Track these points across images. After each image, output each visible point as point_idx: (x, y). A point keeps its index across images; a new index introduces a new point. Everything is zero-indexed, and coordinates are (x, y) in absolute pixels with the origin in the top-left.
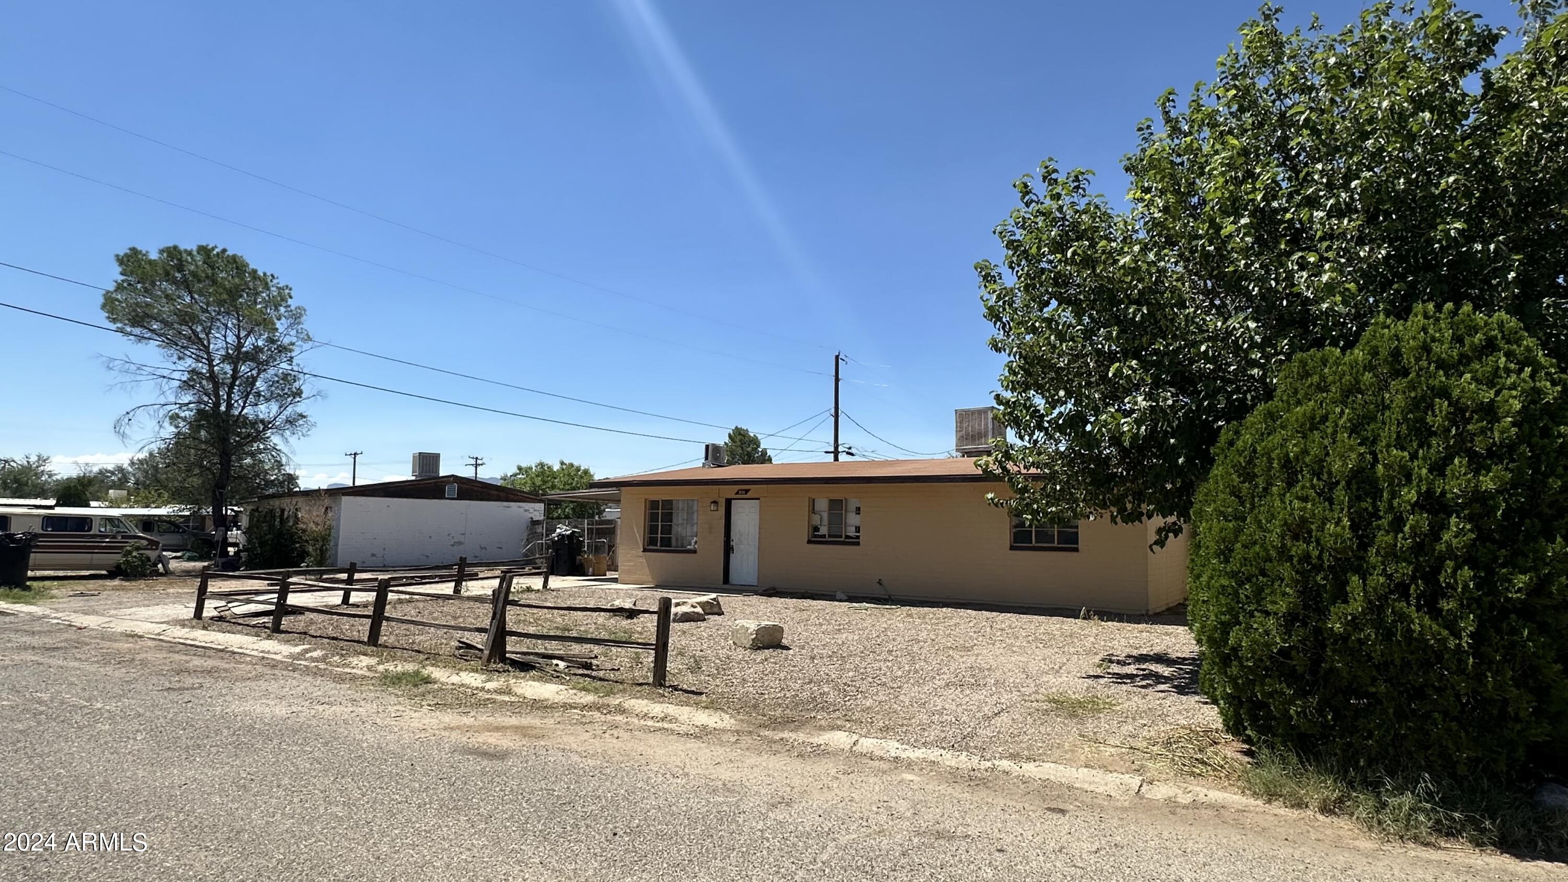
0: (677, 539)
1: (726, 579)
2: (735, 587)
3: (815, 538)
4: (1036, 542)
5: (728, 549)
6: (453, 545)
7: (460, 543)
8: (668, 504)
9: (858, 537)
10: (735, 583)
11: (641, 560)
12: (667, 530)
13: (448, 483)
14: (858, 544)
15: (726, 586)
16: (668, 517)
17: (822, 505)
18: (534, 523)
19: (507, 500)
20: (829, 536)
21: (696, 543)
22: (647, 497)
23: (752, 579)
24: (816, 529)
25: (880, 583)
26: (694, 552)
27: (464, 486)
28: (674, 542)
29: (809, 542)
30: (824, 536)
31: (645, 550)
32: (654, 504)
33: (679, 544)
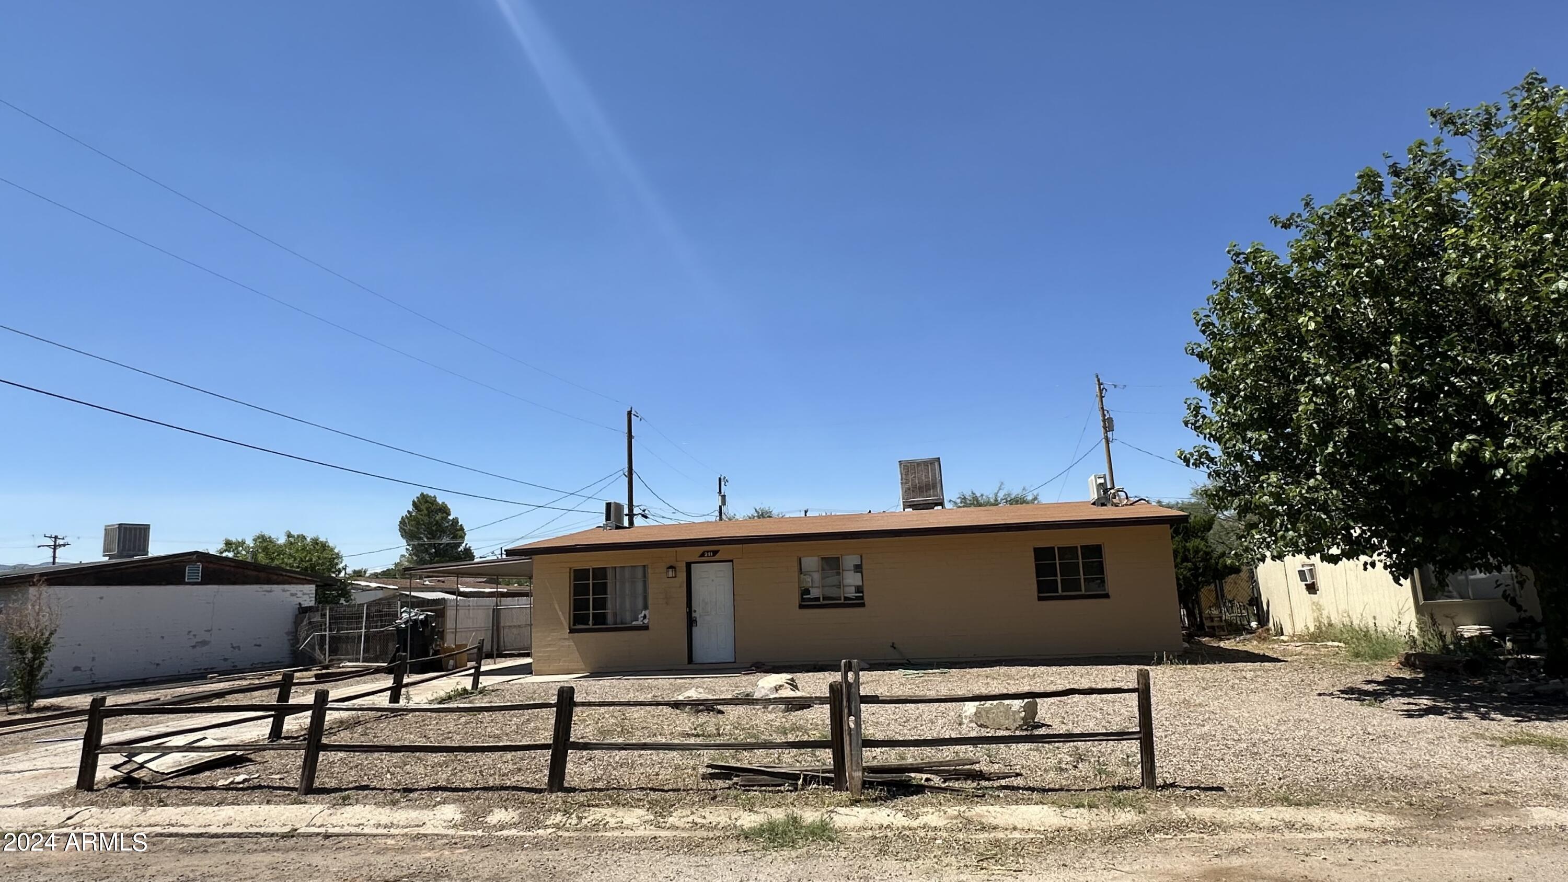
0: (615, 615)
1: (690, 660)
2: (705, 667)
3: (807, 602)
4: (1062, 591)
5: (691, 622)
6: (194, 647)
7: (204, 643)
8: (601, 573)
9: (862, 598)
10: (698, 662)
11: (567, 643)
12: (601, 604)
13: (190, 562)
14: (863, 605)
15: (691, 666)
16: (601, 588)
17: (811, 562)
18: (303, 611)
19: (269, 582)
20: (824, 599)
21: (645, 617)
22: (571, 566)
23: (726, 654)
24: (807, 591)
25: (893, 646)
26: (645, 628)
27: (211, 565)
28: (610, 618)
29: (801, 607)
30: (817, 599)
31: (572, 631)
32: (579, 575)
33: (618, 621)
